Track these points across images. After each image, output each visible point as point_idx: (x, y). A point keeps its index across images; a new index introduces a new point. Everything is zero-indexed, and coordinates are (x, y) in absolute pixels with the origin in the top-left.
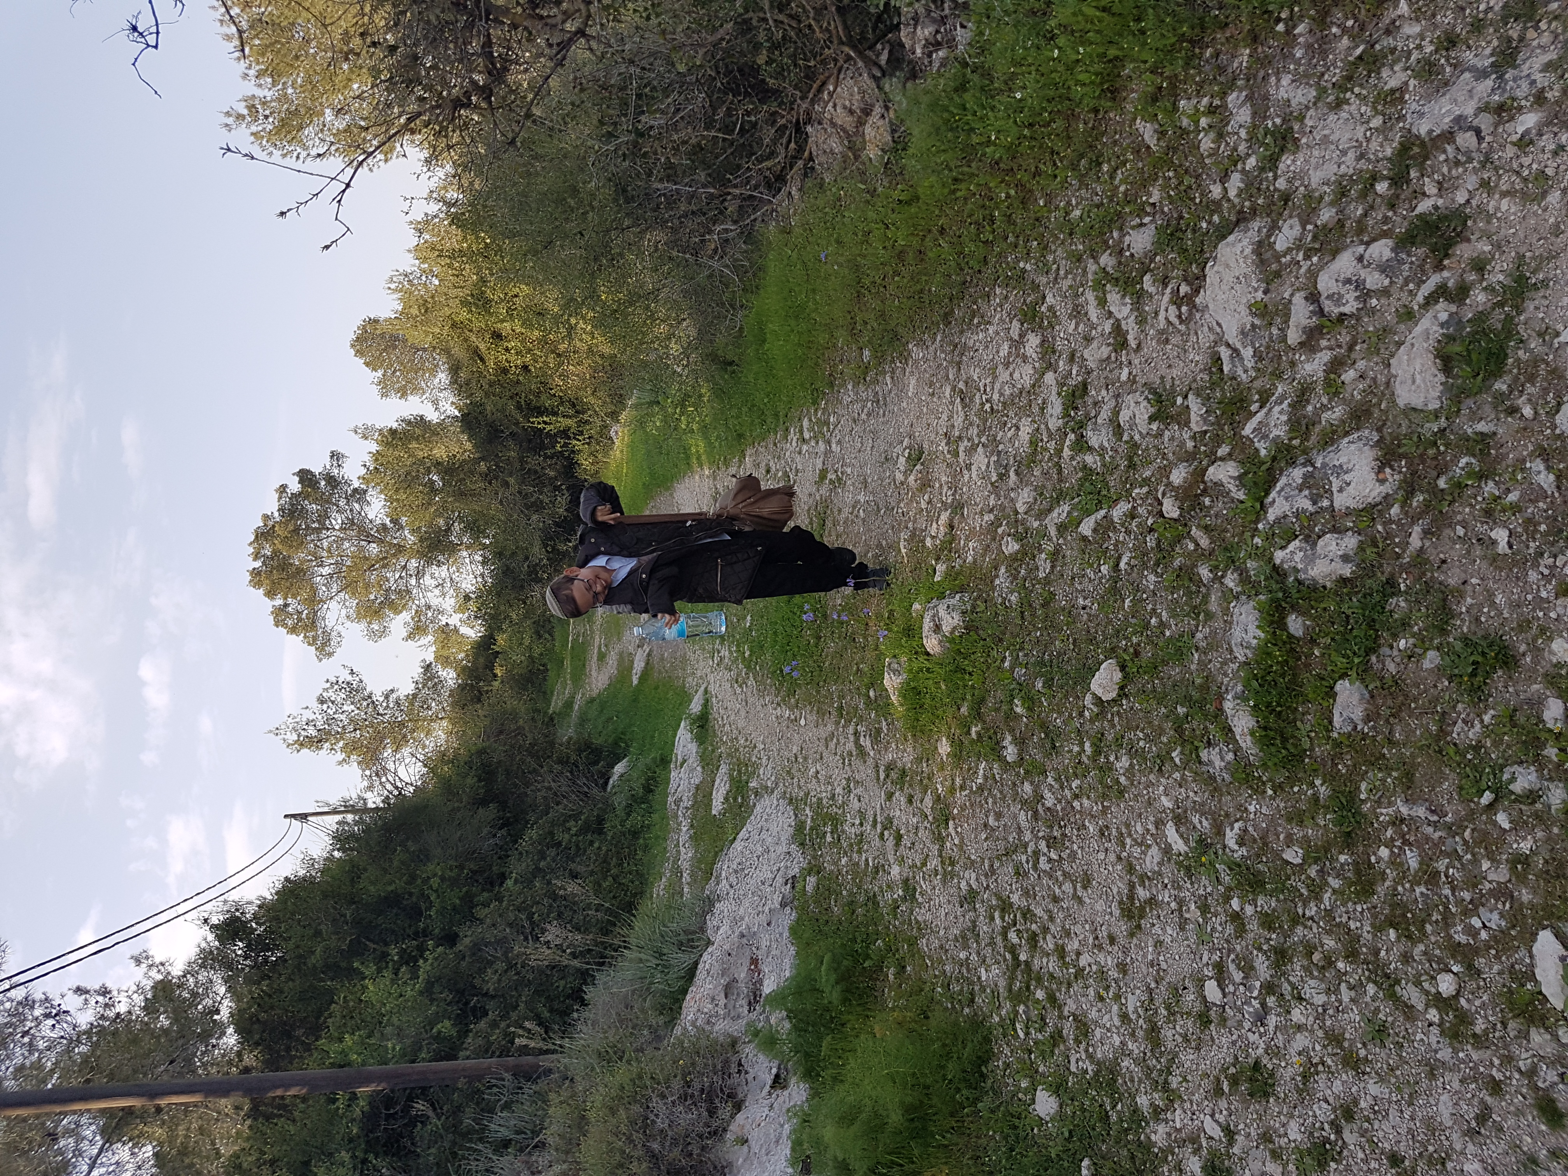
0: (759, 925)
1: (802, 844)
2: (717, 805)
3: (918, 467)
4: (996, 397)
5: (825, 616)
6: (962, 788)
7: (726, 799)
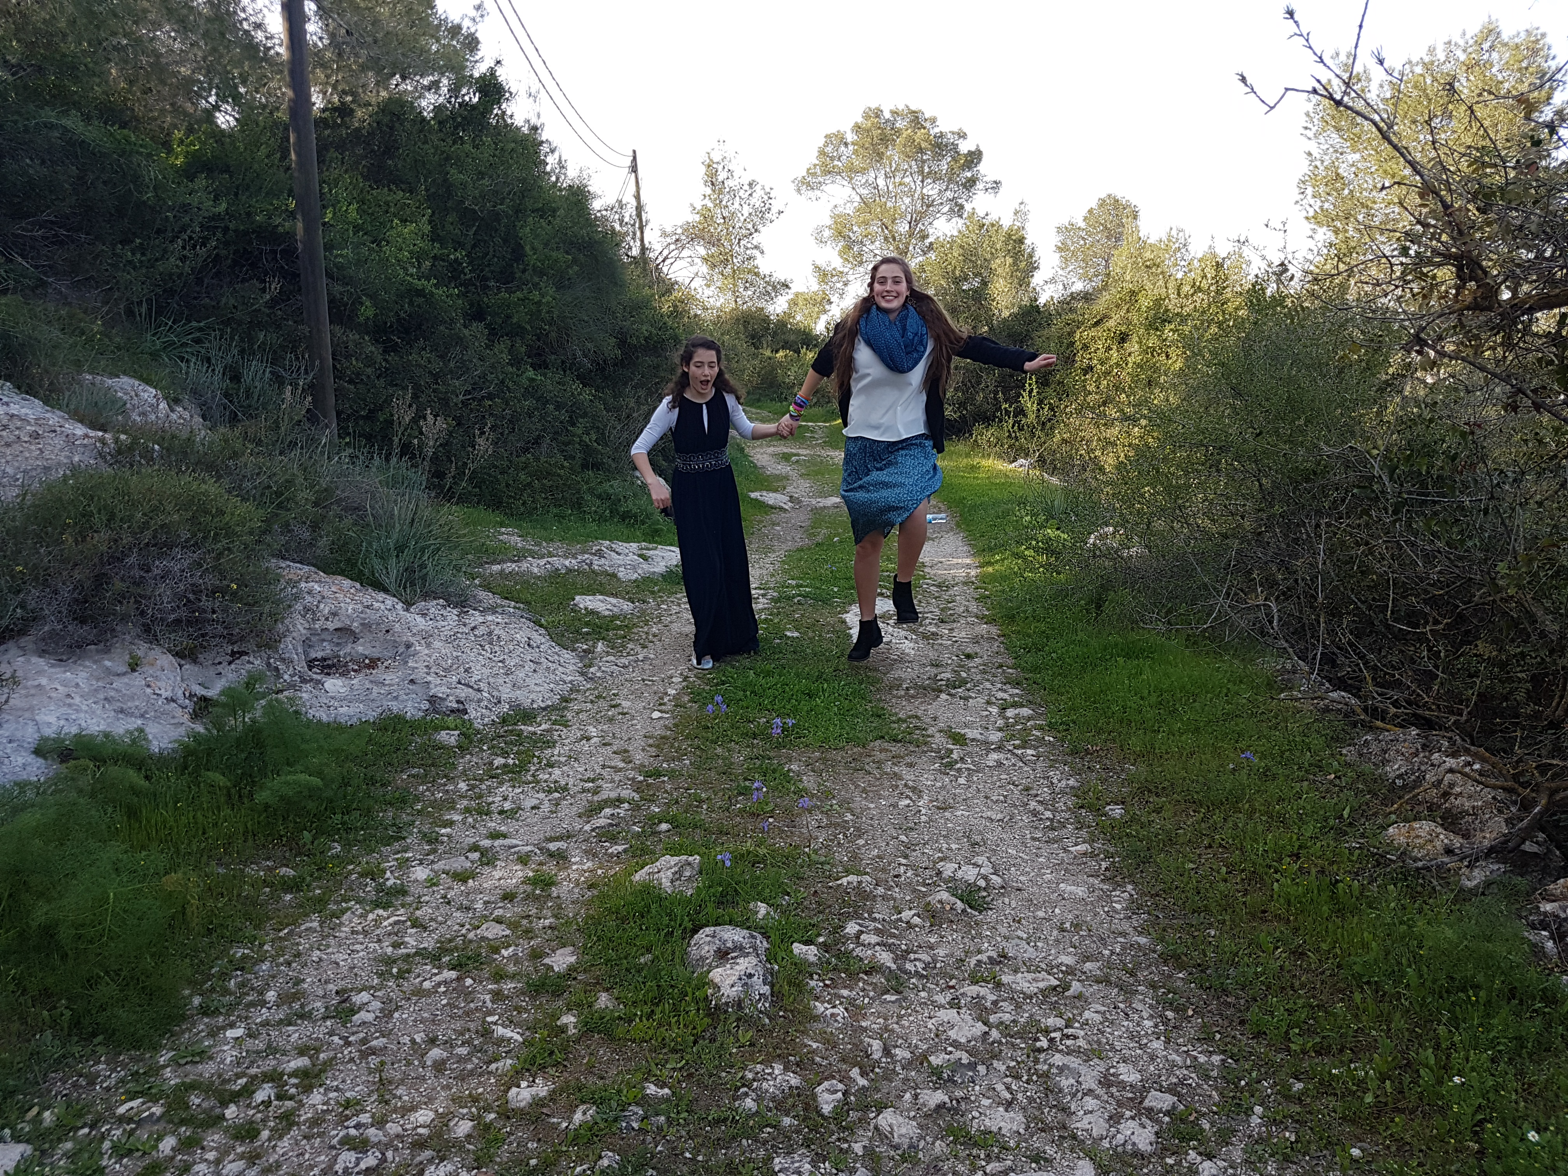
0: (414, 668)
1: (504, 721)
2: (585, 602)
3: (960, 905)
4: (1058, 1059)
5: (779, 746)
6: (497, 996)
7: (592, 612)
